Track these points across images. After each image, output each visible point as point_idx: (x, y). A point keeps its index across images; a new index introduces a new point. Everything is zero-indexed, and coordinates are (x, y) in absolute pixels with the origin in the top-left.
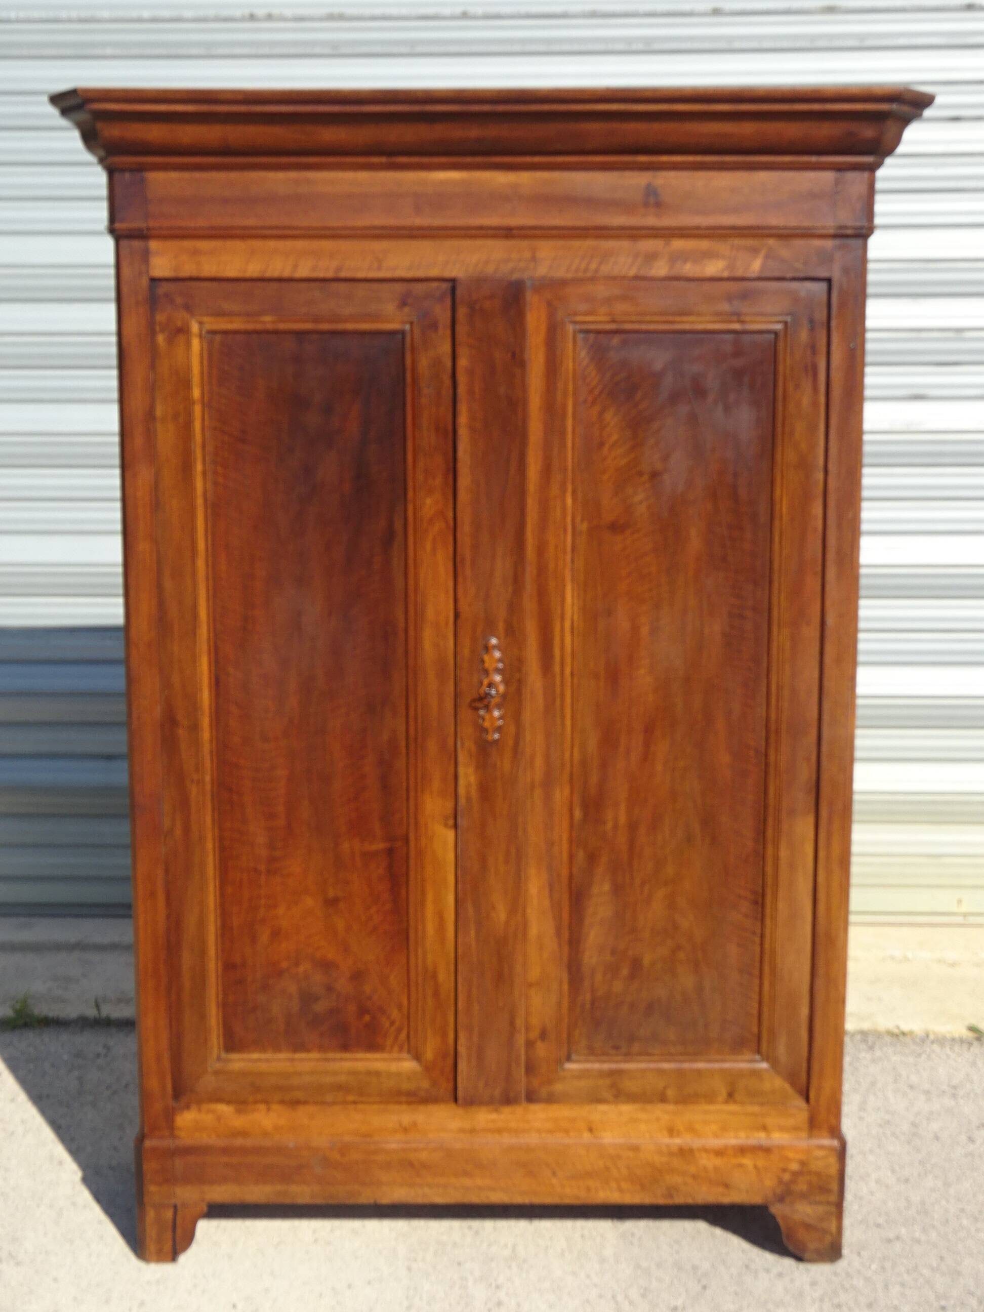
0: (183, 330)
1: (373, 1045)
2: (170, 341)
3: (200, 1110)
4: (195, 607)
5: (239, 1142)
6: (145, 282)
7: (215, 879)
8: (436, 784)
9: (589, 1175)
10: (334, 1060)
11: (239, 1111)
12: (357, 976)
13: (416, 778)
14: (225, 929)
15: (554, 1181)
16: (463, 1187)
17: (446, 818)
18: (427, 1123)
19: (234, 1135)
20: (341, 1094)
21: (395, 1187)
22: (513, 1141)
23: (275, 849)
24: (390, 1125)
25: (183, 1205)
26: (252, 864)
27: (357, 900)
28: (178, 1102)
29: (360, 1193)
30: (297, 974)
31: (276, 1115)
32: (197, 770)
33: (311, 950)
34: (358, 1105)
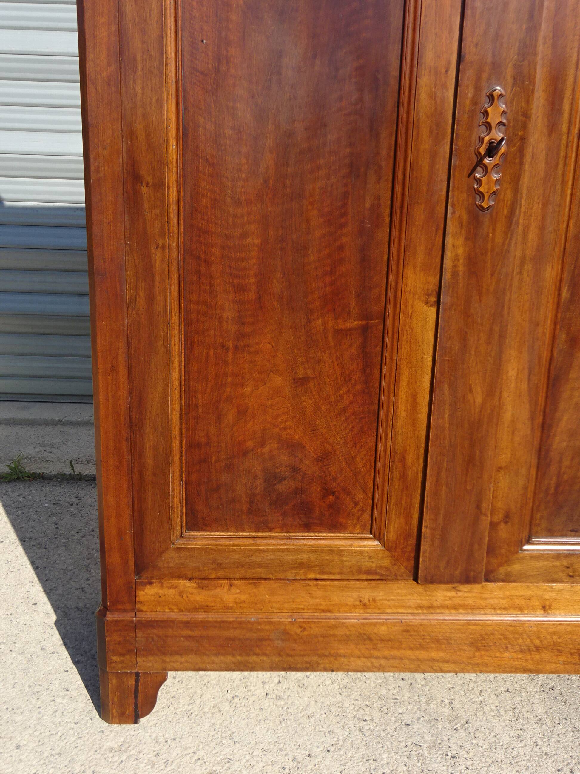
1: (335, 526)
3: (162, 586)
4: (162, 37)
5: (201, 616)
7: (180, 356)
8: (420, 257)
10: (297, 539)
11: (201, 587)
12: (324, 457)
13: (399, 251)
14: (189, 407)
16: (418, 659)
17: (429, 295)
18: (386, 600)
19: (196, 610)
20: (303, 571)
21: (352, 659)
22: (470, 618)
23: (243, 324)
24: (350, 601)
25: (145, 673)
26: (219, 340)
27: (327, 380)
28: (140, 578)
29: (318, 664)
30: (263, 454)
31: (238, 591)
32: (162, 235)
33: (277, 430)
34: (320, 583)
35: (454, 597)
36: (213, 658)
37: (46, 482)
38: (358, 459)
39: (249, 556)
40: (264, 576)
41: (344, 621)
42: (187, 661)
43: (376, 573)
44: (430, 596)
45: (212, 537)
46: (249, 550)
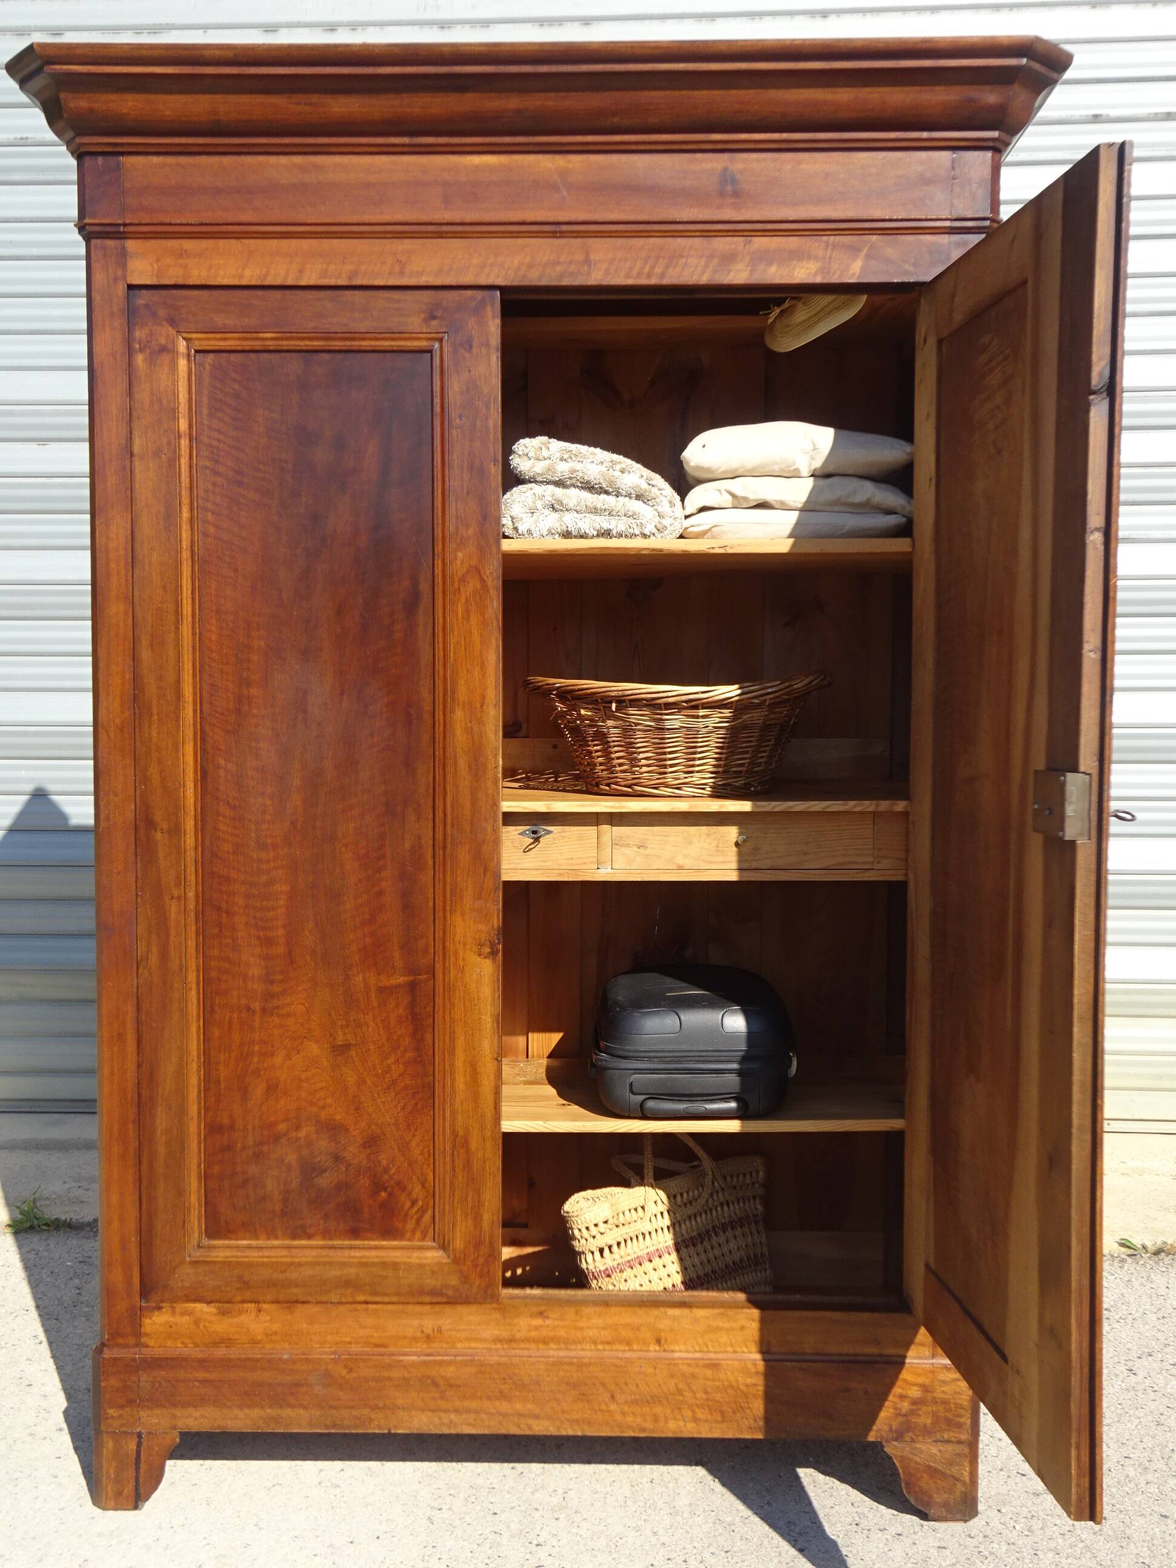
0: (168, 349)
1: (389, 1232)
2: (151, 361)
3: (173, 1312)
4: (178, 682)
5: (221, 1352)
6: (121, 289)
7: (198, 1020)
8: (468, 902)
9: (656, 1399)
10: (342, 1248)
11: (223, 1313)
12: (372, 1142)
13: (444, 896)
14: (209, 1082)
15: (613, 1407)
16: (499, 1413)
17: (481, 945)
18: (454, 1330)
19: (216, 1344)
20: (349, 1291)
21: (414, 1413)
22: (562, 1354)
23: (272, 982)
24: (410, 1332)
25: (150, 1433)
26: (244, 1001)
27: (372, 1047)
28: (147, 1301)
29: (371, 1420)
30: (298, 1139)
31: (268, 1318)
32: (178, 884)
33: (315, 1109)
34: (371, 1306)
35: (541, 1326)
36: (236, 1412)
37: (74, 1232)
38: (413, 1144)
39: (282, 1272)
40: (301, 1298)
41: (401, 1358)
42: (203, 1416)
43: (442, 1295)
44: (510, 1324)
45: (238, 1247)
46: (282, 1263)
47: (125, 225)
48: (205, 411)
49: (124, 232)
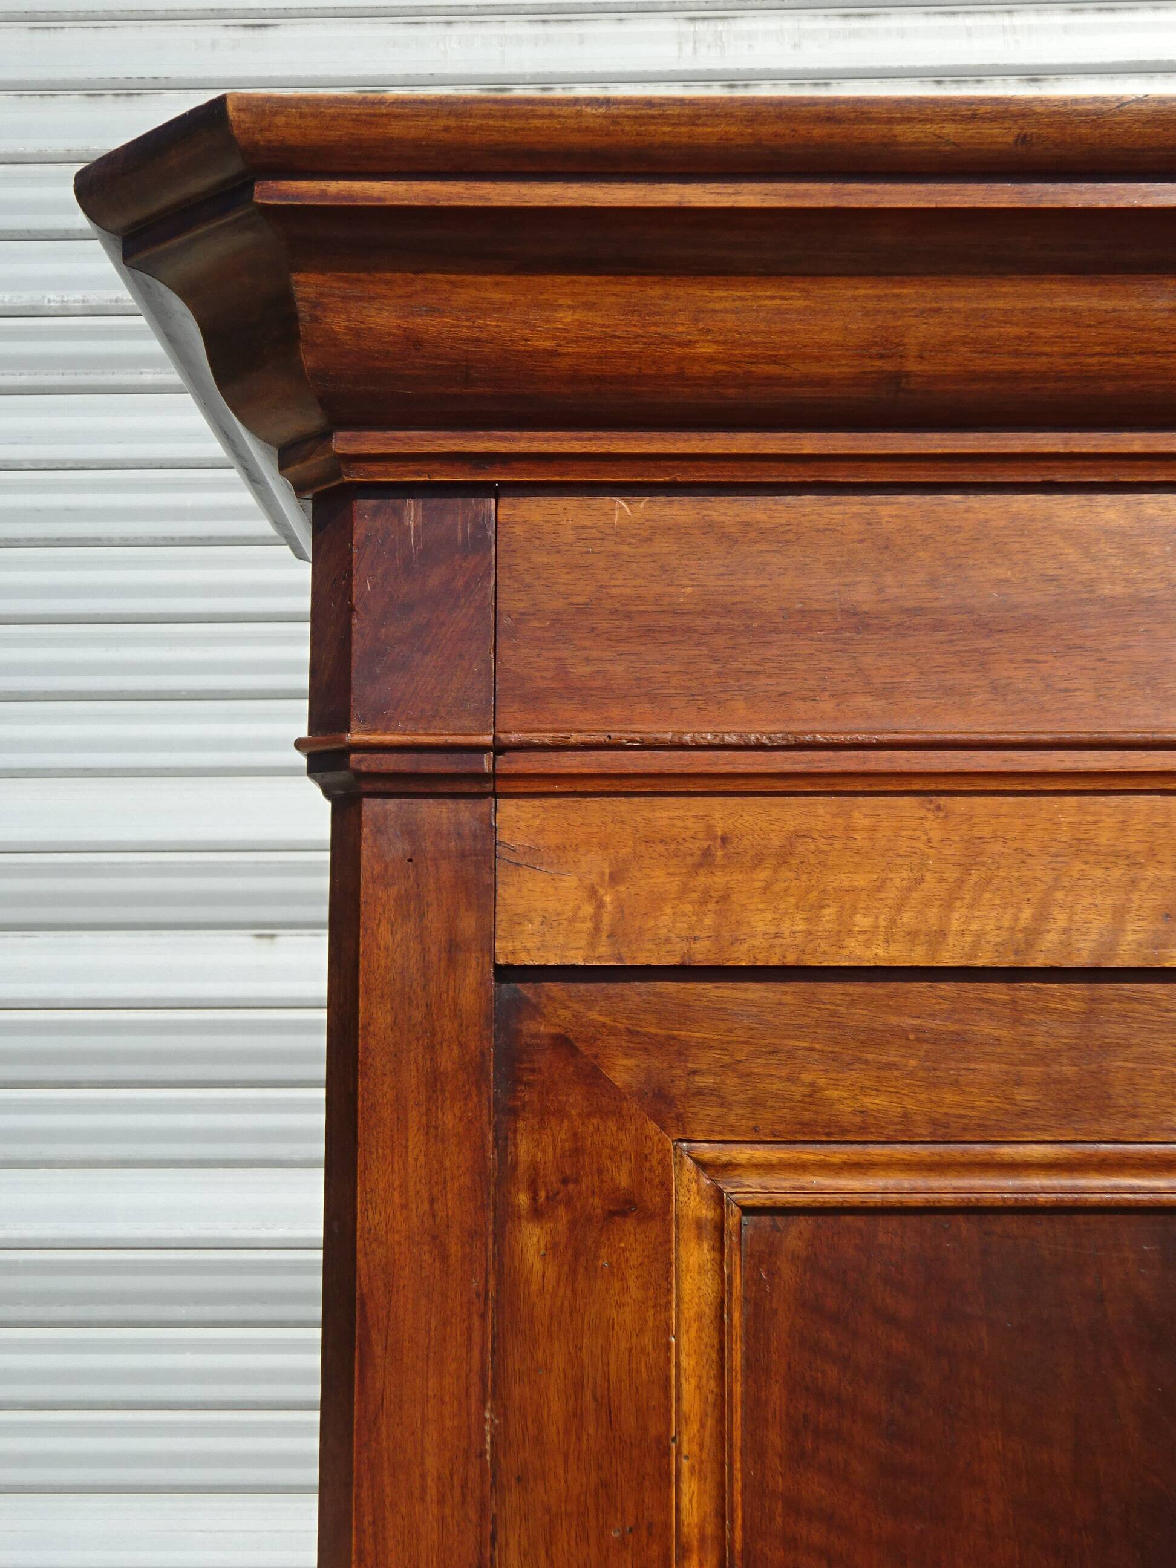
0: (637, 1208)
2: (579, 1257)
6: (472, 985)
47: (499, 749)
48: (775, 1439)
49: (494, 776)
